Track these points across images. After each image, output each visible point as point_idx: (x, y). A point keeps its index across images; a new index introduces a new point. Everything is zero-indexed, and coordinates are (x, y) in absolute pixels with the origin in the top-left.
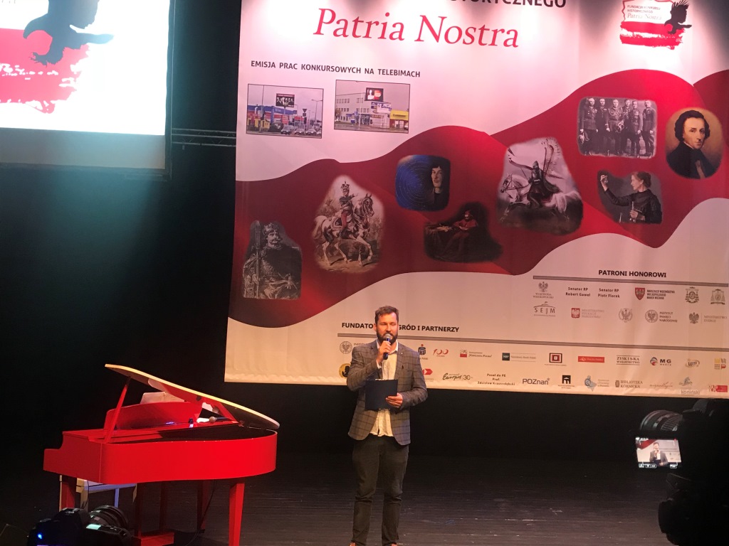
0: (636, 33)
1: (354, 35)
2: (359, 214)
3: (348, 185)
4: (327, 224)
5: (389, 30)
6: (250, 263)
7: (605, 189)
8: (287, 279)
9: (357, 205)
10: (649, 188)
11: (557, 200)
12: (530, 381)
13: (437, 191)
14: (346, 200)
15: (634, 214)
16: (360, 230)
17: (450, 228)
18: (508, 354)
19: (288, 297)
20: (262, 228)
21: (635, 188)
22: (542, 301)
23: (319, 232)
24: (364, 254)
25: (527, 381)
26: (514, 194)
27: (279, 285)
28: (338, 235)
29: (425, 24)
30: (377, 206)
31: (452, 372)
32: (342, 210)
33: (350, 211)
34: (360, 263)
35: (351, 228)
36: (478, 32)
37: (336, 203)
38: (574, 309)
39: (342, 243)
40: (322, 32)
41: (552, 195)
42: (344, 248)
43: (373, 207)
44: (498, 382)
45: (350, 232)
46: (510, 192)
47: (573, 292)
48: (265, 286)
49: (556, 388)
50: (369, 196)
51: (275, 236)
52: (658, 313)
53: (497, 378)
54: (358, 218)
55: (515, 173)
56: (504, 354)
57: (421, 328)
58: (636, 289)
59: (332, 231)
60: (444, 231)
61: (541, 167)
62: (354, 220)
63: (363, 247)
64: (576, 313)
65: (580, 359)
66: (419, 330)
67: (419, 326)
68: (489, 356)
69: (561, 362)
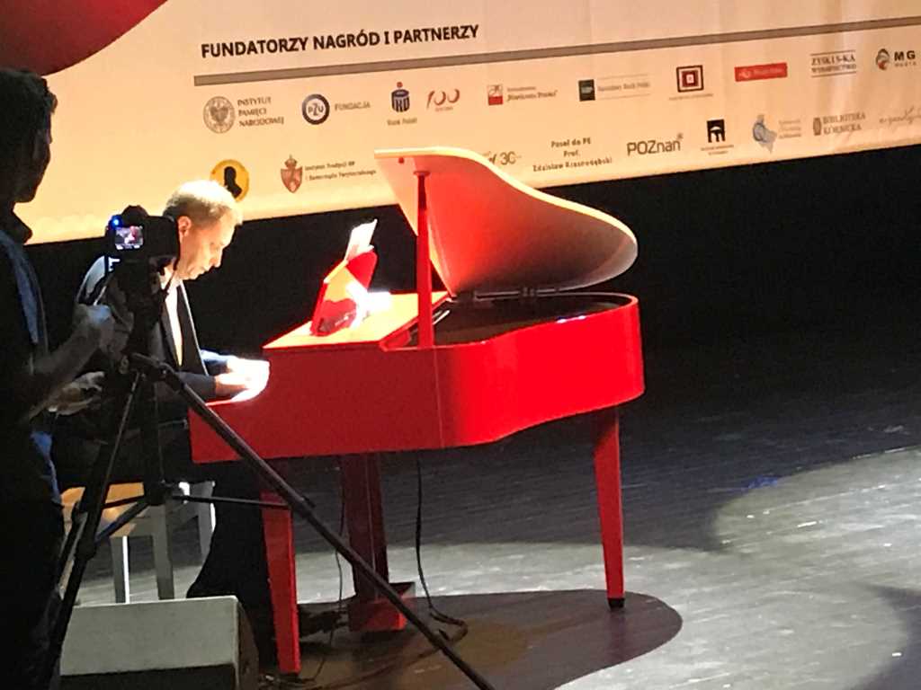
12: (642, 148)
18: (591, 83)
44: (577, 159)
49: (696, 156)
56: (581, 84)
57: (391, 38)
65: (741, 74)
66: (387, 42)
67: (386, 33)
68: (550, 95)
69: (702, 88)
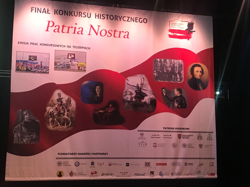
0: (174, 34)
1: (62, 32)
2: (65, 106)
3: (60, 94)
4: (51, 110)
5: (77, 30)
6: (17, 128)
7: (165, 95)
8: (33, 135)
9: (64, 102)
10: (182, 94)
11: (146, 99)
12: (137, 175)
13: (98, 96)
14: (60, 100)
15: (176, 105)
16: (66, 112)
17: (104, 111)
18: (128, 163)
19: (34, 142)
20: (22, 112)
21: (176, 95)
22: (141, 141)
23: (48, 114)
24: (68, 123)
25: (136, 174)
26: (129, 97)
27: (30, 137)
28: (56, 115)
29: (92, 28)
30: (73, 102)
31: (105, 172)
32: (58, 104)
33: (61, 105)
34: (66, 127)
35: (62, 112)
36: (113, 32)
37: (55, 101)
38: (154, 143)
39: (58, 118)
40: (49, 30)
41: (144, 97)
42: (59, 120)
43: (71, 102)
44: (124, 175)
45: (61, 114)
46: (127, 96)
47: (154, 136)
48: (24, 138)
49: (148, 177)
50: (69, 98)
51: (28, 116)
52: (187, 144)
53: (124, 174)
54: (65, 108)
55: (130, 88)
56: (127, 164)
57: (92, 154)
58: (178, 135)
59: (53, 113)
60: (101, 112)
61: (140, 86)
62: (63, 108)
63: (67, 119)
64: (155, 145)
65: (157, 164)
66: (91, 155)
67: (91, 153)
68: (120, 165)
69: (150, 166)
